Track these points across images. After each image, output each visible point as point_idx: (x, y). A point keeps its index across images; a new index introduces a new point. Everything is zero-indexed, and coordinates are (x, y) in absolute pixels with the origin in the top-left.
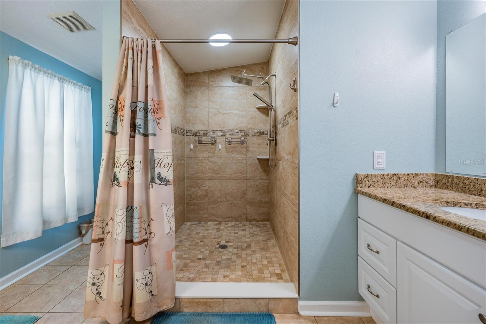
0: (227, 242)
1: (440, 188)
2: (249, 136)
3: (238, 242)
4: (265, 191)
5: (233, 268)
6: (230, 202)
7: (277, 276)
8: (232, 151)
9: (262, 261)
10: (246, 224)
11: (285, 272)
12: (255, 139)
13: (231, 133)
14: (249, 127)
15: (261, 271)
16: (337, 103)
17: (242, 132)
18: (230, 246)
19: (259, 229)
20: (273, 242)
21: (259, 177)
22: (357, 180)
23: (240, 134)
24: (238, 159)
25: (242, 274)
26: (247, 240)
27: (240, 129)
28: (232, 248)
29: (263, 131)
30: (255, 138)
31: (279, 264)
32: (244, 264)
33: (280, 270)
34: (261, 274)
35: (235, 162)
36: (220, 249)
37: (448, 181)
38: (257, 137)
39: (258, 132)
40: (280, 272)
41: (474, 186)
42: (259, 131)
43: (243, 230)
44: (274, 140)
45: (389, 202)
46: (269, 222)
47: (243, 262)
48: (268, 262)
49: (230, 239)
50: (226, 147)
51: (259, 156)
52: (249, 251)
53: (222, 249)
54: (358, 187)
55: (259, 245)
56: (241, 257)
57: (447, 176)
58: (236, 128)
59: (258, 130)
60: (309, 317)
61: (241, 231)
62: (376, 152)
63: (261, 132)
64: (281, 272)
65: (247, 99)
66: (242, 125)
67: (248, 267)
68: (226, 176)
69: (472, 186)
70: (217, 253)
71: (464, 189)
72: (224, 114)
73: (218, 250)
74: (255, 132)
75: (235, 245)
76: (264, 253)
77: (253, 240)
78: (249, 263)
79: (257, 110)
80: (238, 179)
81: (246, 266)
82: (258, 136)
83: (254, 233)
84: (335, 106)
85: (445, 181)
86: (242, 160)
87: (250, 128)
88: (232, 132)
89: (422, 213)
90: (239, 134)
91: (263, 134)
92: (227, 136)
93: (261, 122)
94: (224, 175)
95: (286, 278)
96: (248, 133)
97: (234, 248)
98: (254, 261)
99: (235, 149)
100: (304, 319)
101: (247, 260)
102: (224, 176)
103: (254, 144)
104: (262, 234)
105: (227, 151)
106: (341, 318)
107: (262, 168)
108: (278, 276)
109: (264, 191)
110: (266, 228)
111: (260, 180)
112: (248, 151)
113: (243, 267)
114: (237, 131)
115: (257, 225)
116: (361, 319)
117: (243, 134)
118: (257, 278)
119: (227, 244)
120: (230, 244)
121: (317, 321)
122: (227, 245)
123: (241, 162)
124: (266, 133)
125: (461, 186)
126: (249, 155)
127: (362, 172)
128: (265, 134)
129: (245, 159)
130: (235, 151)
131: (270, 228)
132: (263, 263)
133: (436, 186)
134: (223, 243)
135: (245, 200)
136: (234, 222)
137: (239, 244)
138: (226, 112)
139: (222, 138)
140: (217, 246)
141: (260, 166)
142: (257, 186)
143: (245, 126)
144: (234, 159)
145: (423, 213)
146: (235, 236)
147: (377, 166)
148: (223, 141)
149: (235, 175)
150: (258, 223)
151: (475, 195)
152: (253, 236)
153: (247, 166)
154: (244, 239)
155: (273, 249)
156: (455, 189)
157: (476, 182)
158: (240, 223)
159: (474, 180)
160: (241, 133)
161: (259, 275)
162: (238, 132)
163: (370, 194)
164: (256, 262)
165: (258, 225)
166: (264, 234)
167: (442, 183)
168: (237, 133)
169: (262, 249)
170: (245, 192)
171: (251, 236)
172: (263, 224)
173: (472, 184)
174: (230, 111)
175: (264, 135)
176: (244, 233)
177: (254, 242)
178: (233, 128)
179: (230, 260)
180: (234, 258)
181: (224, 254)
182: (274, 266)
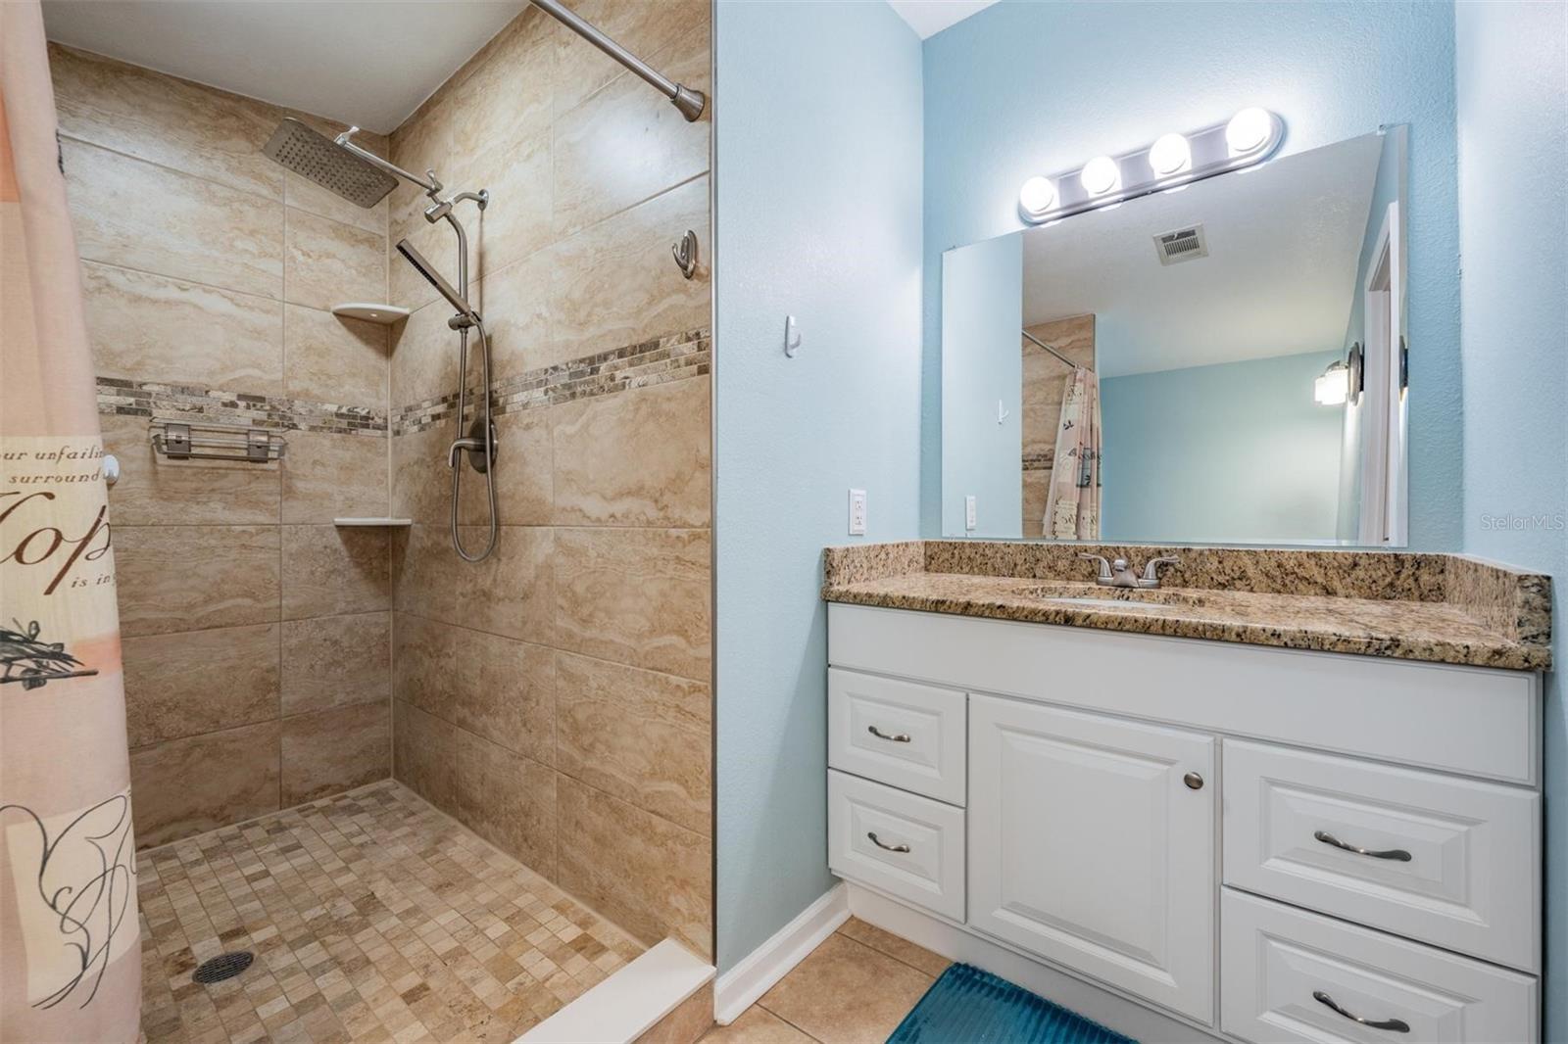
0: (226, 937)
1: (937, 572)
2: (295, 427)
3: (299, 909)
4: (375, 659)
5: (364, 1031)
6: (180, 744)
7: (579, 950)
8: (197, 491)
9: (482, 931)
10: (283, 821)
11: (598, 921)
12: (327, 443)
13: (188, 401)
14: (295, 386)
15: (505, 968)
16: (797, 345)
17: (259, 405)
18: (267, 945)
19: (363, 819)
20: (464, 845)
21: (348, 603)
22: (829, 565)
23: (245, 416)
24: (229, 531)
25: (430, 1026)
26: (342, 881)
27: (243, 390)
28: (285, 948)
29: (364, 413)
30: (326, 441)
31: (553, 907)
32: (411, 981)
33: (574, 926)
34: (516, 980)
35: (213, 542)
36: (217, 988)
37: (953, 554)
38: (337, 436)
39: (339, 415)
40: (579, 931)
41: (1002, 558)
42: (344, 410)
43: (285, 851)
44: (484, 451)
45: (953, 605)
46: (391, 779)
47: (397, 977)
48: (507, 920)
49: (240, 918)
50: (155, 473)
51: (343, 516)
52: (387, 923)
53: (223, 983)
54: (831, 584)
55: (416, 879)
56: (368, 962)
57: (951, 544)
58: (222, 381)
59: (340, 408)
60: (747, 1014)
61: (282, 858)
62: (852, 491)
63: (355, 417)
64: (584, 929)
65: (283, 261)
66: (256, 373)
67: (433, 983)
68: (152, 615)
69: (999, 560)
70: (207, 1014)
71: (984, 568)
72: (137, 299)
73: (204, 996)
74: (326, 413)
75: (290, 930)
76: (464, 896)
77: (372, 872)
78: (427, 966)
79: (338, 323)
80: (233, 625)
81: (424, 987)
82: (340, 431)
83: (356, 841)
84: (790, 353)
85: (947, 555)
86: (257, 534)
87: (298, 394)
88: (198, 401)
89: (1054, 614)
90: (238, 411)
91: (367, 426)
92: (163, 413)
93: (354, 375)
94: (142, 615)
95: (617, 940)
96: (289, 414)
97: (293, 946)
98: (447, 945)
99: (217, 485)
100: (742, 1029)
101: (411, 962)
102: (142, 619)
103: (323, 465)
104: (397, 833)
105: (161, 490)
106: (809, 960)
107: (358, 565)
108: (582, 949)
109: (371, 661)
110: (395, 805)
111: (349, 618)
112: (288, 492)
113: (410, 997)
114: (228, 397)
115: (344, 809)
116: (840, 933)
117: (262, 415)
118: (512, 1001)
119: (239, 945)
120: (258, 936)
121: (771, 1009)
122: (239, 949)
123: (249, 543)
124: (380, 421)
125: (979, 562)
126: (295, 511)
127: (838, 545)
128: (374, 428)
129: (278, 528)
130: (213, 490)
131: (414, 799)
132: (492, 933)
133: (927, 569)
134: (207, 949)
135: (272, 715)
136: (212, 833)
137: (308, 916)
138: (161, 294)
139: (126, 424)
140: (185, 980)
141: (351, 556)
142: (335, 643)
143: (275, 381)
144: (206, 530)
145: (1057, 613)
146: (263, 890)
147: (855, 528)
148: (135, 440)
149: (212, 608)
150: (345, 797)
151: (1004, 576)
152: (360, 857)
153: (285, 560)
154: (320, 885)
155: (488, 866)
156: (966, 569)
157: (1007, 550)
158: (247, 827)
159: (1003, 547)
160: (248, 407)
161: (508, 985)
162: (233, 405)
163: (886, 596)
164: (456, 948)
165: (350, 806)
166: (406, 830)
167: (941, 560)
168: (225, 405)
169: (440, 888)
170: (273, 678)
171: (348, 861)
172: (372, 794)
173: (998, 555)
174: (184, 296)
175: (366, 432)
176: (300, 860)
177: (380, 875)
178: (204, 380)
179: (316, 1006)
180: (333, 985)
181: (264, 998)
182: (541, 925)
